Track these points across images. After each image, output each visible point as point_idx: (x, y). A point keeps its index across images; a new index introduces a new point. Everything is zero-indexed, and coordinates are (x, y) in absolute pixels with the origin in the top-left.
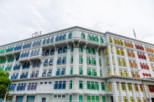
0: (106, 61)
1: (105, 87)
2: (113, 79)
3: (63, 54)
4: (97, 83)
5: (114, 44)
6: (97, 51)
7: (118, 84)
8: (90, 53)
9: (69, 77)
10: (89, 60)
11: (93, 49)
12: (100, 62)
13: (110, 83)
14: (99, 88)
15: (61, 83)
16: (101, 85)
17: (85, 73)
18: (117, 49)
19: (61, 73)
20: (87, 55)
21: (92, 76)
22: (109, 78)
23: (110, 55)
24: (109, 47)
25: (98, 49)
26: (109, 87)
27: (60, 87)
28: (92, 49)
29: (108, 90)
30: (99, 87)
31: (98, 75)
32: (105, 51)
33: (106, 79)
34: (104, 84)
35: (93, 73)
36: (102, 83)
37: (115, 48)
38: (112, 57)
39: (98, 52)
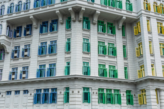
0: (137, 49)
1: (134, 99)
2: (150, 84)
3: (49, 35)
4: (118, 90)
5: (153, 14)
6: (119, 29)
7: (159, 92)
8: (105, 32)
9: (62, 80)
10: (102, 47)
11: (112, 25)
12: (124, 50)
13: (143, 91)
14: (122, 101)
15: (47, 92)
16: (125, 95)
17: (94, 73)
18: (159, 25)
19: (48, 72)
20: (100, 36)
21: (108, 77)
22: (141, 81)
23: (146, 36)
24: (144, 20)
25: (121, 25)
26: (140, 99)
27: (45, 100)
28: (108, 24)
29: (138, 105)
30: (122, 98)
31: (121, 76)
32: (136, 28)
33: (135, 84)
34: (132, 94)
35: (109, 73)
36: (128, 92)
37: (155, 21)
38: (148, 41)
39: (121, 31)
